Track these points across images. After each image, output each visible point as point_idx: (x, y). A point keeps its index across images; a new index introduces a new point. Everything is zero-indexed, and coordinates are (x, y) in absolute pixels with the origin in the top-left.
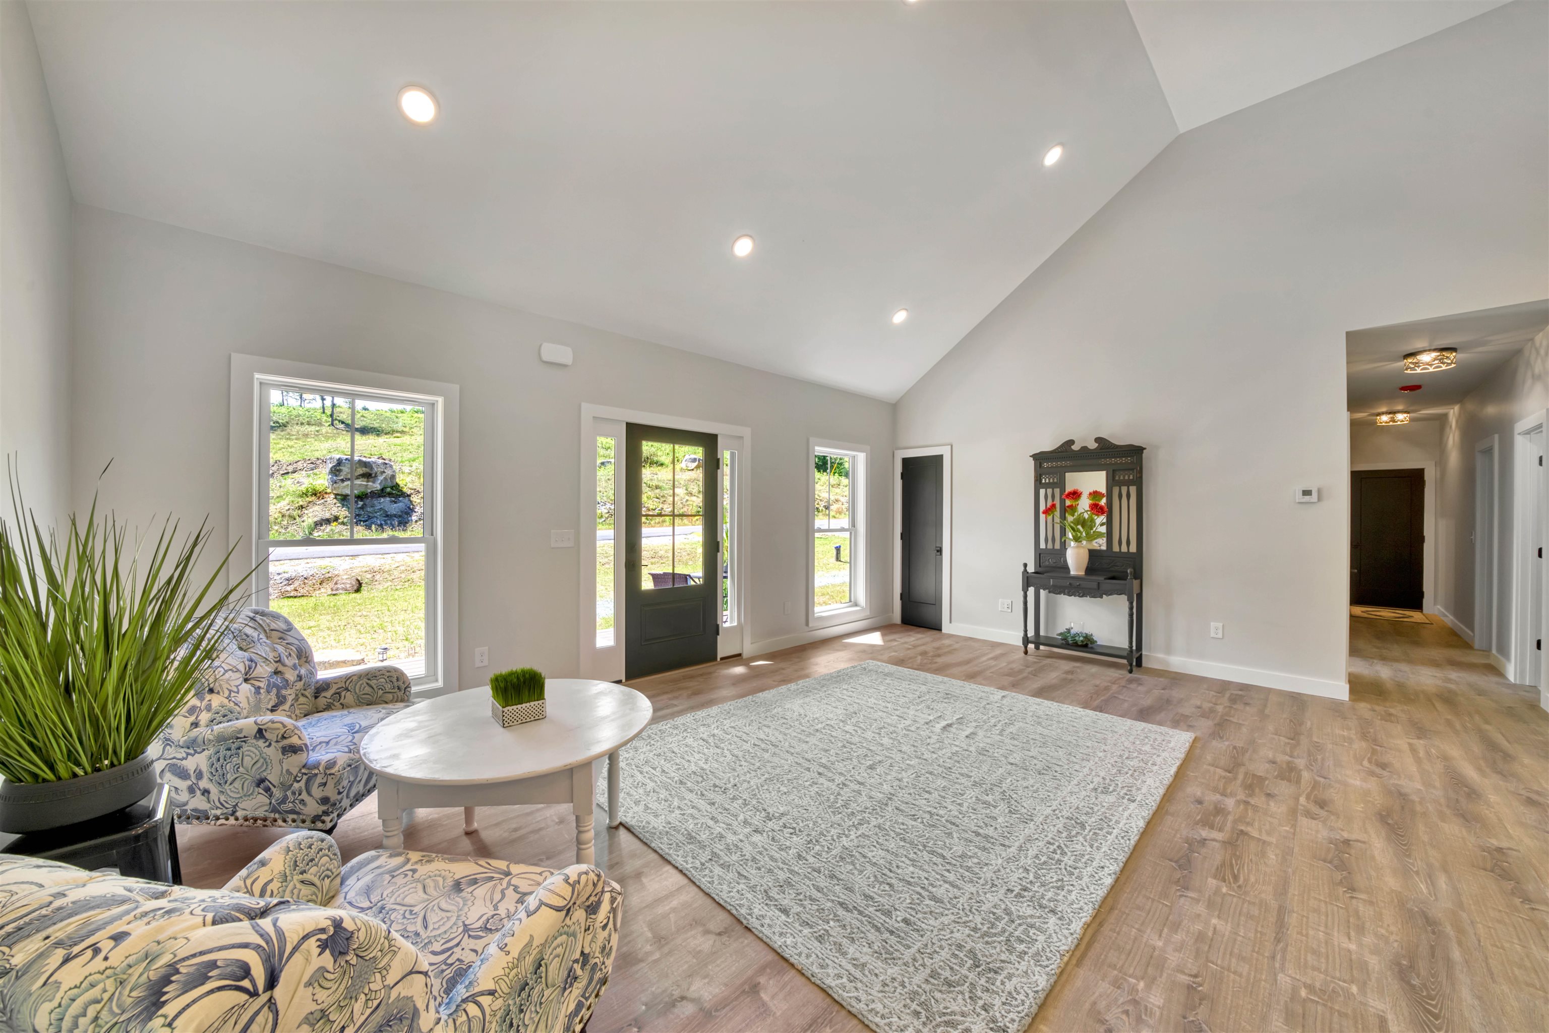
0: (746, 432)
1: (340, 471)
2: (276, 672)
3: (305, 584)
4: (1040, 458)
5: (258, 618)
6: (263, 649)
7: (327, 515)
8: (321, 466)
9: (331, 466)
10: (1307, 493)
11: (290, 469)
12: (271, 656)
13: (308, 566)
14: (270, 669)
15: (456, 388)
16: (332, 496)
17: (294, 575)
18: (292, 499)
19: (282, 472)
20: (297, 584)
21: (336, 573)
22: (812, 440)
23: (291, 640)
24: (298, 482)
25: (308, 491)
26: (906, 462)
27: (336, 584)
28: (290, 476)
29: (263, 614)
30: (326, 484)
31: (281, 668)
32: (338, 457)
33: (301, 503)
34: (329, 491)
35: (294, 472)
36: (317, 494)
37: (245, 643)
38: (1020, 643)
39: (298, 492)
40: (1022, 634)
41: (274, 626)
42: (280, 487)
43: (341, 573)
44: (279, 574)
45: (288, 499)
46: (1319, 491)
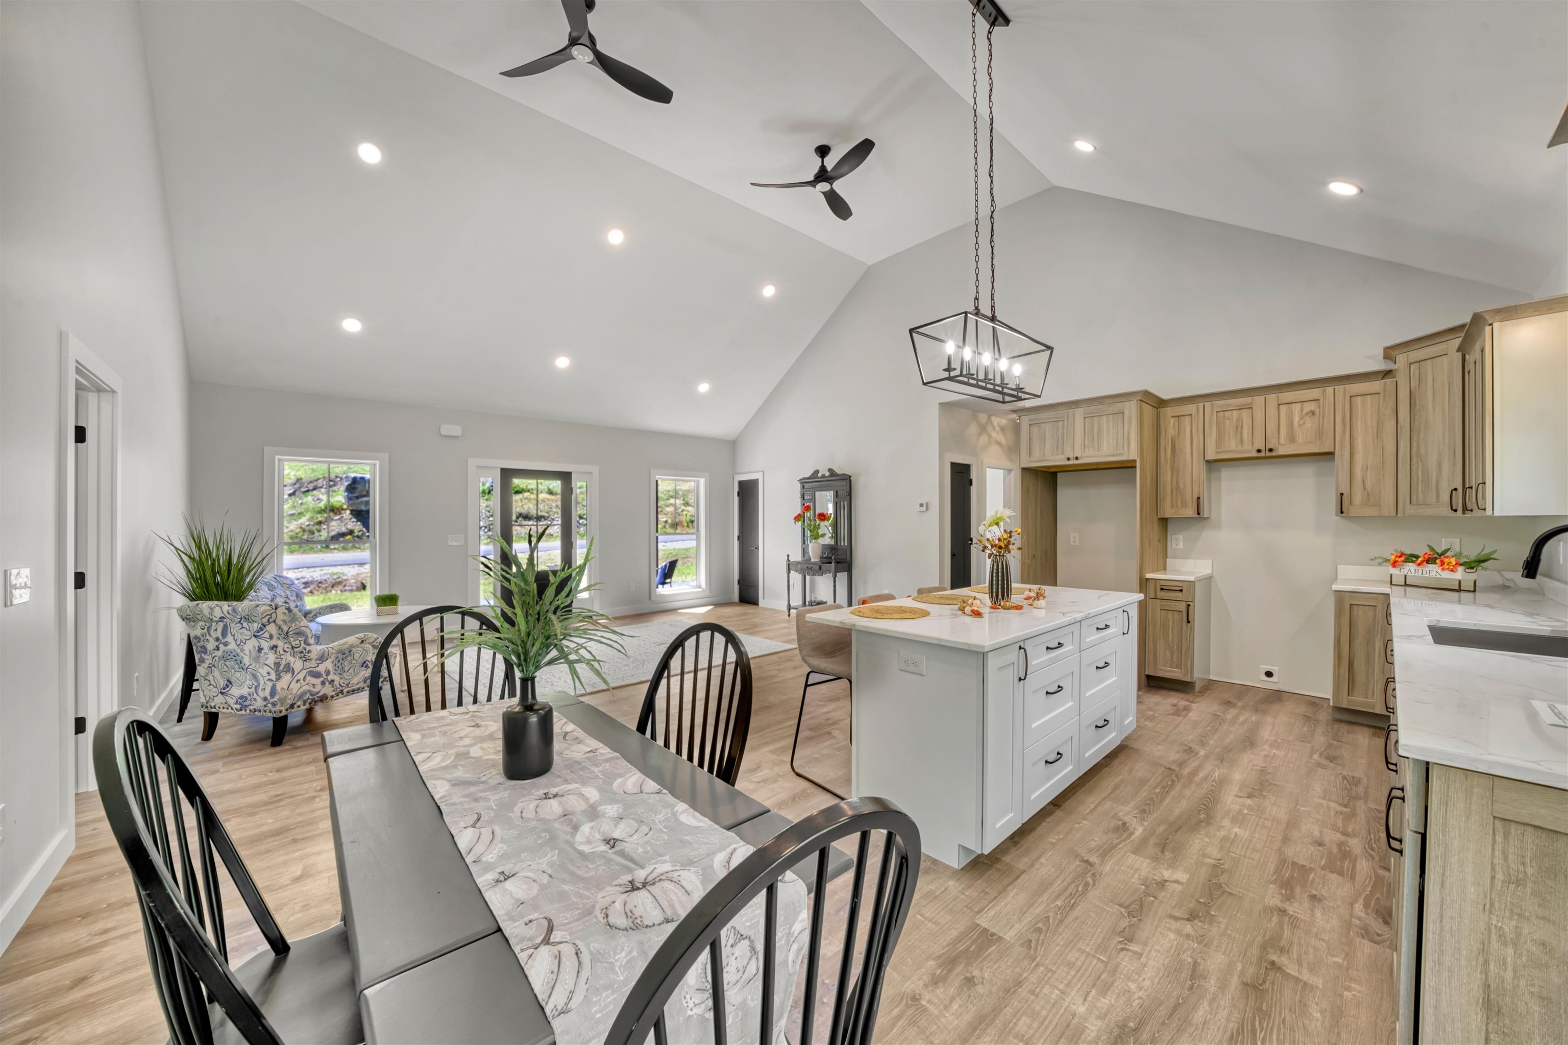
0: (595, 469)
1: (355, 489)
2: (286, 602)
3: (319, 587)
4: (803, 482)
5: (277, 578)
6: (279, 591)
7: (344, 530)
8: (339, 483)
9: (346, 484)
10: (921, 505)
11: (311, 486)
12: (283, 595)
13: (322, 572)
14: (283, 600)
15: (386, 456)
16: (348, 512)
17: (310, 579)
18: (312, 515)
19: (303, 490)
20: (312, 587)
21: (345, 578)
22: (652, 471)
23: (293, 589)
24: (318, 499)
25: (326, 508)
26: (741, 483)
27: (345, 586)
28: (311, 493)
29: (280, 576)
30: (343, 501)
31: (288, 601)
32: (353, 475)
33: (320, 519)
34: (345, 507)
35: (315, 489)
36: (335, 510)
37: (271, 588)
38: (785, 609)
39: (316, 509)
40: (786, 603)
41: (285, 582)
42: (301, 504)
43: (350, 577)
44: (298, 579)
45: (308, 515)
46: (927, 504)
